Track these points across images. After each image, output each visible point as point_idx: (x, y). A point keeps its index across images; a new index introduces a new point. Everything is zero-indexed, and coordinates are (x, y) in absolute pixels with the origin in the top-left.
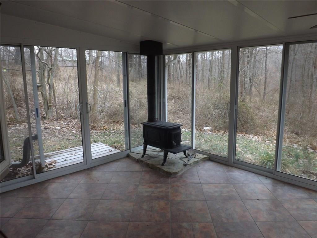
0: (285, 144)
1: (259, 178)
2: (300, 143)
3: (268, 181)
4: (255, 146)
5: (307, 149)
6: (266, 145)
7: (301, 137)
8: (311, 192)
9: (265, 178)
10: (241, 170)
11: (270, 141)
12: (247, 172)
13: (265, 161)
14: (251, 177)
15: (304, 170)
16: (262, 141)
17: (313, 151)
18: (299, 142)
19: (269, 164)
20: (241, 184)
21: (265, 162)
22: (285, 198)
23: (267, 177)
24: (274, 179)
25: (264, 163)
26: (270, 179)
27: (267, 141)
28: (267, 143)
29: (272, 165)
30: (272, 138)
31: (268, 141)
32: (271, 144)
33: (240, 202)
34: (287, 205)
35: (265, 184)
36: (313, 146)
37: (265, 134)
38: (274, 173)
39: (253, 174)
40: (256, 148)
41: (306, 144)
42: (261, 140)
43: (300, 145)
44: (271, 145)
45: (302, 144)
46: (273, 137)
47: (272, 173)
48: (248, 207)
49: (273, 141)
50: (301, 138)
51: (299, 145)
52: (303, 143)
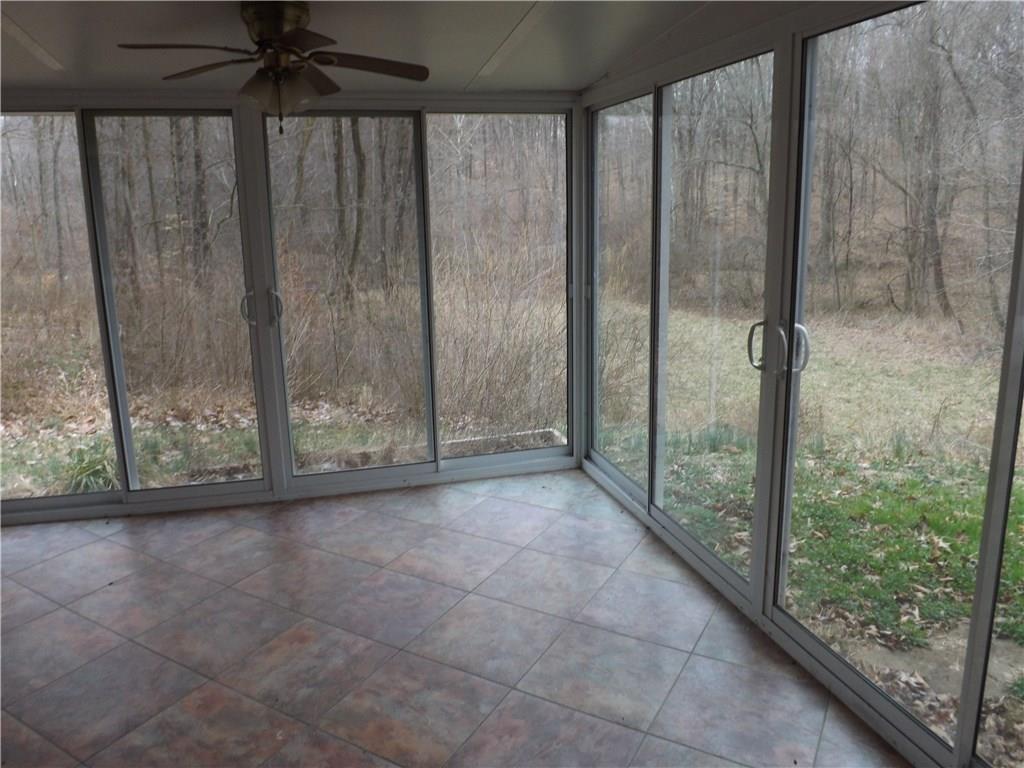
0: (103, 424)
1: (87, 528)
2: (143, 412)
3: (117, 527)
4: (11, 455)
5: (168, 423)
6: (43, 442)
7: (140, 394)
8: (231, 512)
9: (102, 523)
10: (17, 528)
11: (51, 427)
12: (39, 526)
13: (79, 478)
14: (59, 536)
15: (193, 471)
16: (24, 434)
17: (184, 426)
18: (139, 408)
19: (97, 483)
20: (39, 566)
21: (81, 480)
22: (179, 550)
23: (108, 518)
24: (129, 516)
25: (78, 484)
26: (119, 520)
27: (42, 431)
28: (46, 437)
29: (105, 483)
30: (54, 416)
31: (46, 428)
32: (58, 435)
33: (62, 613)
34: (192, 564)
35: (109, 538)
36: (179, 410)
37: (27, 411)
38: (124, 501)
39: (62, 527)
40: (14, 459)
41: (160, 411)
42: (21, 433)
43: (147, 417)
44: (60, 438)
45: (151, 413)
46: (60, 412)
47: (120, 502)
48: (94, 615)
49: (63, 426)
50: (141, 397)
51: (142, 417)
52: (151, 409)
